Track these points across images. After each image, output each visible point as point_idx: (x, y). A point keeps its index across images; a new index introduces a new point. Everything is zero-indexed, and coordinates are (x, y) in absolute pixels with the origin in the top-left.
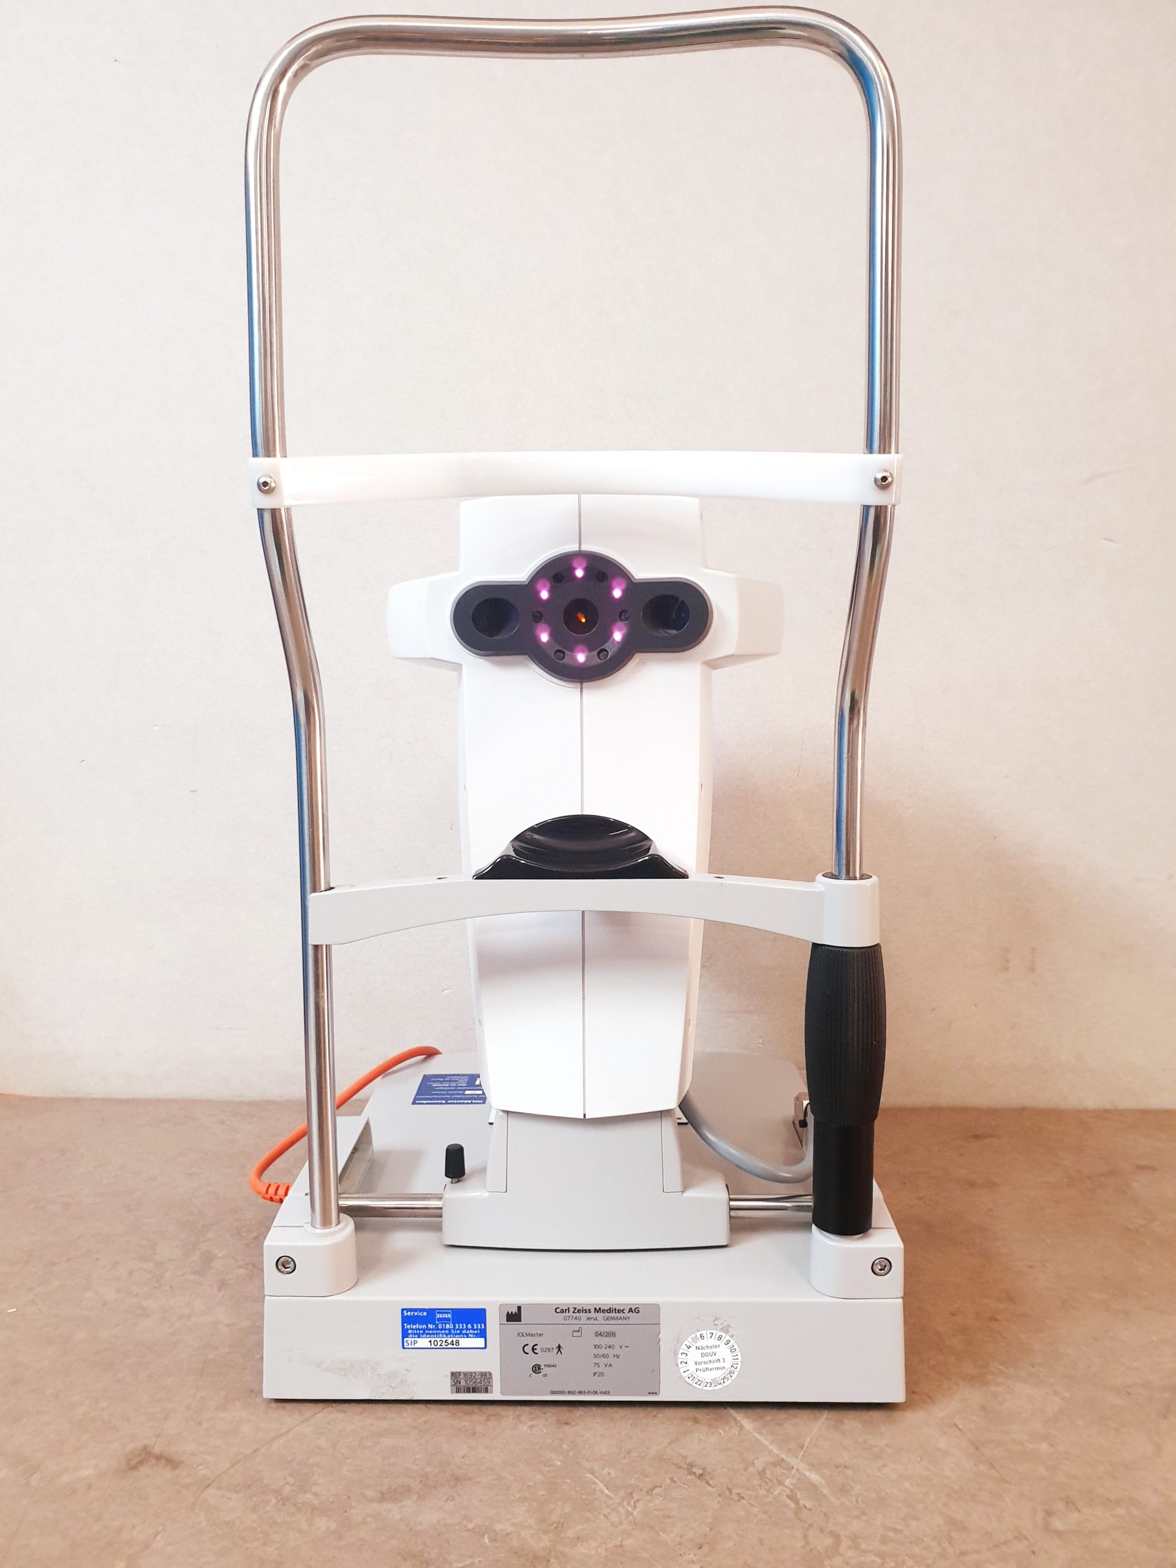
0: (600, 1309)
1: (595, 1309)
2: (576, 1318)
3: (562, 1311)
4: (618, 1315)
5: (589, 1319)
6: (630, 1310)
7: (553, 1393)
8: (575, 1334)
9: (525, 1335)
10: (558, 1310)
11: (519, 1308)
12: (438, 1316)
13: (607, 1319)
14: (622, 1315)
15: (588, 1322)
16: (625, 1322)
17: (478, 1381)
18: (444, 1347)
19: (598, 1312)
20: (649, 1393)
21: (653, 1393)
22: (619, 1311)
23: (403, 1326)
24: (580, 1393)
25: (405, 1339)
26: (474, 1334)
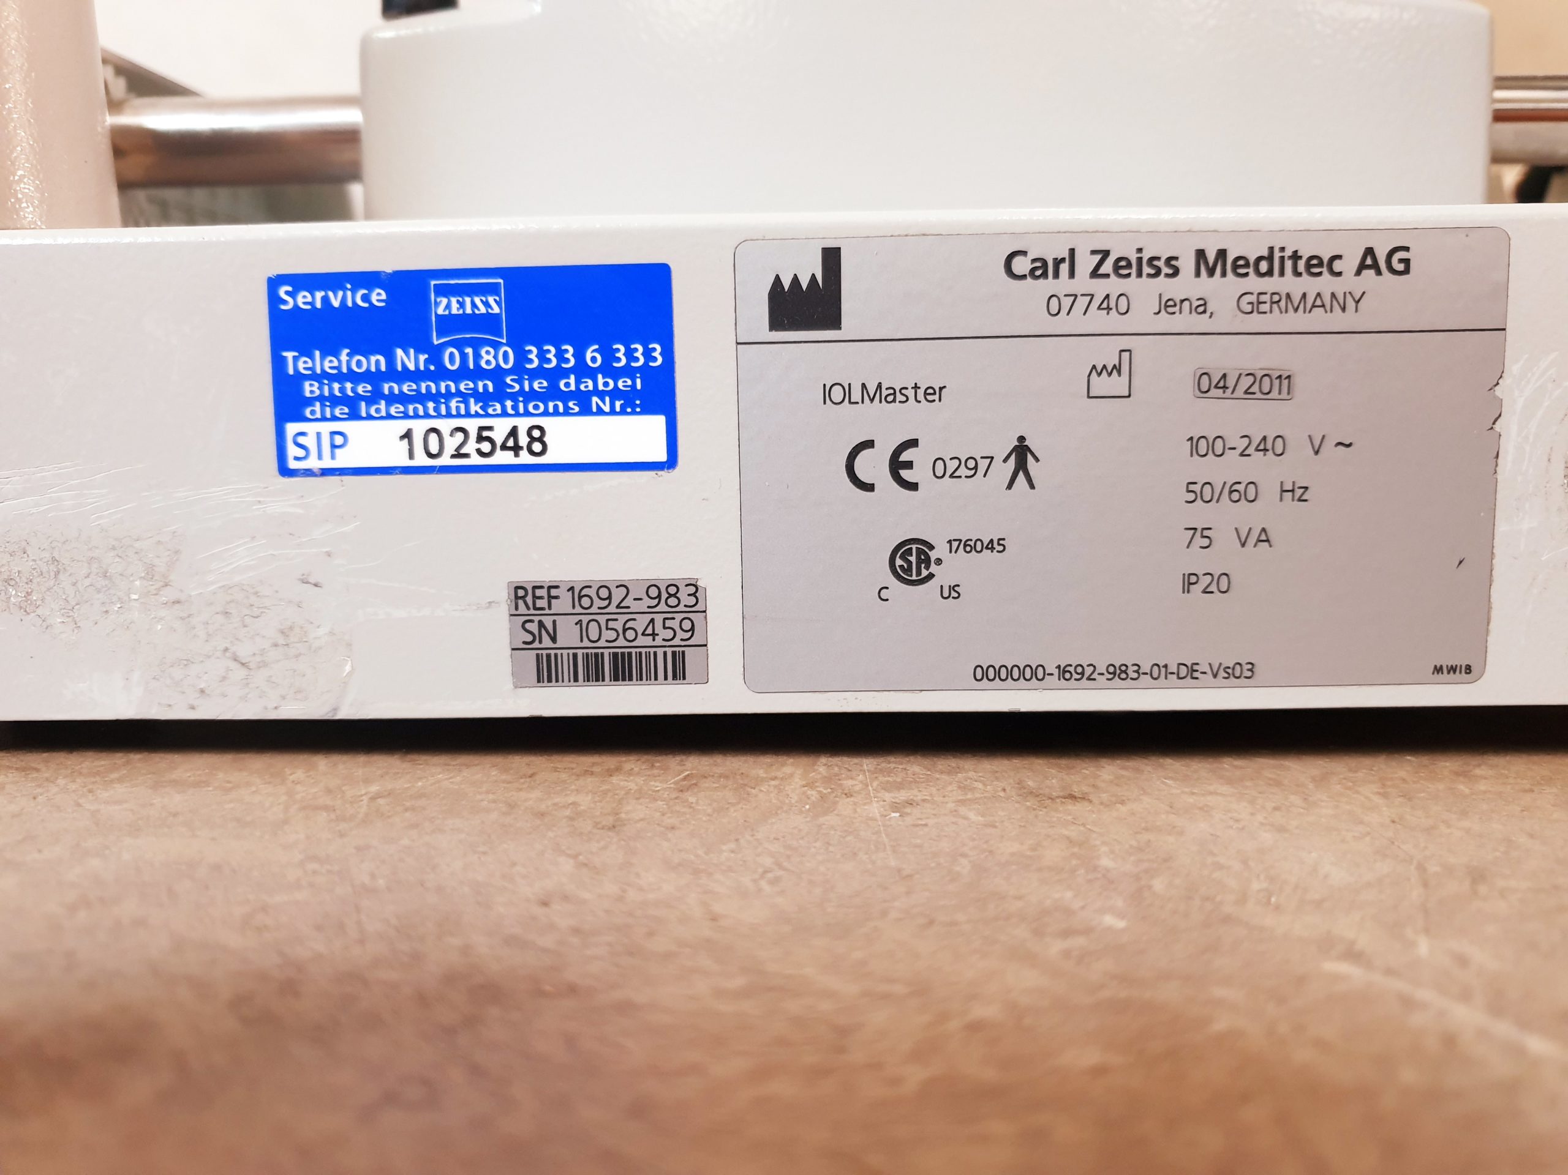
0: (1222, 254)
1: (1201, 254)
2: (1106, 305)
3: (1041, 269)
4: (1308, 285)
5: (1168, 306)
6: (1369, 261)
7: (986, 674)
8: (1103, 384)
9: (856, 395)
10: (1021, 265)
11: (832, 258)
12: (442, 306)
13: (1256, 307)
14: (1325, 284)
15: (1165, 322)
16: (1337, 320)
17: (641, 622)
18: (476, 460)
19: (1211, 272)
20: (1438, 670)
21: (1453, 669)
22: (1315, 265)
23: (278, 363)
24: (1119, 673)
25: (292, 428)
26: (615, 394)
